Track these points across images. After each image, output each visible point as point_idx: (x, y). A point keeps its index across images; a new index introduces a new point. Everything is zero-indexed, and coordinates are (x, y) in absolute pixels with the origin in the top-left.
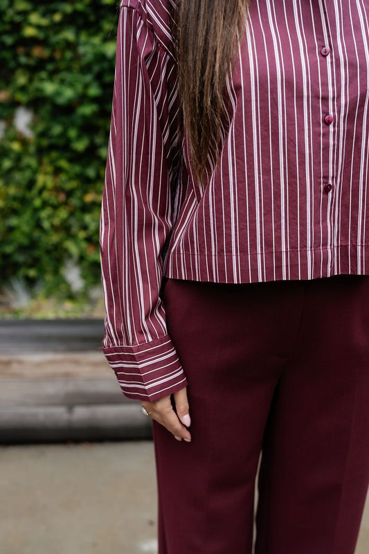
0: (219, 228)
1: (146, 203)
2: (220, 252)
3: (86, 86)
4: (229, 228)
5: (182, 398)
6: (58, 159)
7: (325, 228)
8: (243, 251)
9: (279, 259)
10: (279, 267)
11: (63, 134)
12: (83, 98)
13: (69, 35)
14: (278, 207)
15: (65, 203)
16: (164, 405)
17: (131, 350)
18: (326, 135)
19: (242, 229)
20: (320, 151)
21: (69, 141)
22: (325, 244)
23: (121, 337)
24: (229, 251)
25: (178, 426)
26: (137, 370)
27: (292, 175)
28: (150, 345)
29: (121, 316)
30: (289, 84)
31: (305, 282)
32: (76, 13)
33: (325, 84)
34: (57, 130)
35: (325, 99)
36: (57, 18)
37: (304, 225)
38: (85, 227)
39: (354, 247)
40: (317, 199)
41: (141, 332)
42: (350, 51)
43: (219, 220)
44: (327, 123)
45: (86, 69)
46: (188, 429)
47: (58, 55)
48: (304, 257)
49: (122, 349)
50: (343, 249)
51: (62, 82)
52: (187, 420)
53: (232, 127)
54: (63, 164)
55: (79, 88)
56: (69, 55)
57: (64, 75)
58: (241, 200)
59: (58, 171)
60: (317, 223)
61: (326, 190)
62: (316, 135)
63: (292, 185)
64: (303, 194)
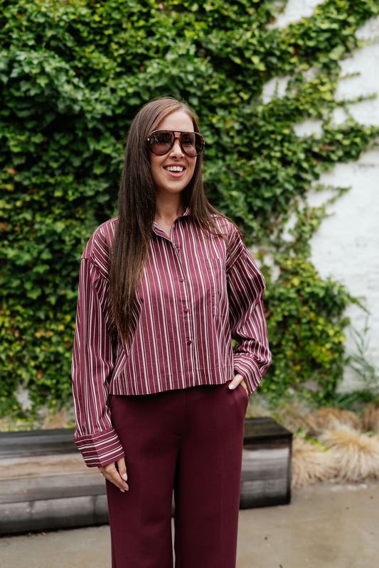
0: (137, 366)
1: (97, 355)
2: (138, 378)
3: (40, 253)
4: (142, 366)
5: (122, 463)
6: (14, 305)
7: (190, 362)
8: (150, 377)
9: (168, 379)
10: (168, 383)
11: (21, 286)
12: (37, 261)
13: (28, 216)
14: (165, 353)
15: (20, 339)
16: (111, 468)
17: (91, 437)
18: (186, 318)
19: (149, 366)
20: (184, 326)
21: (25, 291)
22: (191, 370)
23: (84, 430)
24: (143, 378)
25: (120, 480)
26: (94, 449)
27: (171, 338)
28: (101, 433)
29: (84, 418)
30: (166, 296)
31: (182, 390)
32: (33, 201)
33: (183, 295)
34: (16, 283)
35: (184, 301)
36: (19, 204)
37: (179, 361)
38: (35, 358)
39: (207, 370)
40: (184, 349)
41: (96, 427)
42: (194, 279)
43: (137, 362)
44: (186, 312)
45: (41, 240)
46: (126, 482)
47: (17, 229)
48: (180, 377)
49: (85, 437)
50: (202, 371)
51: (21, 248)
52: (125, 476)
53: (140, 317)
54: (19, 308)
55: (35, 254)
56: (26, 229)
57: (23, 243)
58: (147, 351)
59: (14, 314)
60: (185, 360)
61: (189, 344)
62: (181, 318)
63: (171, 342)
64: (177, 346)
